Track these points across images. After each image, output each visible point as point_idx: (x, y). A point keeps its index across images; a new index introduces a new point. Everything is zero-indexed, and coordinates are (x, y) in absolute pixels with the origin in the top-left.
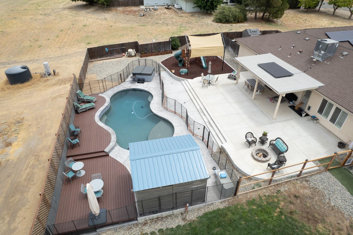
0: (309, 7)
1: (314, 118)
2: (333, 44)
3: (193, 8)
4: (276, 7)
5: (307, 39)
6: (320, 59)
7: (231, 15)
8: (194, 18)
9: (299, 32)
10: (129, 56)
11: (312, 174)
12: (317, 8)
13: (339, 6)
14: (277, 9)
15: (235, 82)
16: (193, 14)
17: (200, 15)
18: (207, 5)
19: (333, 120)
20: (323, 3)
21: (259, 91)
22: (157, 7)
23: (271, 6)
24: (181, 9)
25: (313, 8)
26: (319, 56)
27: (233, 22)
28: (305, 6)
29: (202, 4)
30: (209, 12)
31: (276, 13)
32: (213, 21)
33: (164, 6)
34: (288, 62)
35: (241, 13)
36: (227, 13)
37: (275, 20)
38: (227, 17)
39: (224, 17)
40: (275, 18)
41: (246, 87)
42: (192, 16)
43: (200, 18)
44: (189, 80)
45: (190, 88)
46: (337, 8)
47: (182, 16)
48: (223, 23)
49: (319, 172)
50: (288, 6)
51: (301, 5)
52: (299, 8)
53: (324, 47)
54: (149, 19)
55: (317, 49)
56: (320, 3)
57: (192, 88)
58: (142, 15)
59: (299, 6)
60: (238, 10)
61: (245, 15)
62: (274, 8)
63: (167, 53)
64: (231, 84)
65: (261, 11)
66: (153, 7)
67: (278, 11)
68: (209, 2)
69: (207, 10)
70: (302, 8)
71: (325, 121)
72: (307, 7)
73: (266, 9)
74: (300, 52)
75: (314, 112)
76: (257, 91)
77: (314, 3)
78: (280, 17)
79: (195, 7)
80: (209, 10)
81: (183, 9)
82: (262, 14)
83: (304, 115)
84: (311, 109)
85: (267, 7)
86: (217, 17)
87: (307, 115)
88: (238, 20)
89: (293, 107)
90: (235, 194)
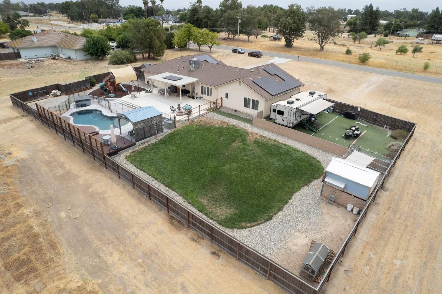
0: (182, 47)
1: (201, 98)
2: (197, 60)
3: (85, 55)
4: (157, 48)
5: (184, 61)
6: (194, 69)
7: (123, 57)
8: (89, 65)
9: (179, 58)
10: (55, 96)
11: (205, 114)
12: (187, 47)
13: (201, 45)
14: (158, 49)
15: (151, 94)
16: (86, 61)
17: (94, 61)
18: (98, 52)
19: (208, 95)
20: (190, 43)
21: (168, 94)
22: (43, 58)
23: (153, 47)
24: (70, 58)
25: (184, 47)
26: (193, 68)
27: (127, 62)
28: (178, 46)
29: (93, 51)
30: (101, 58)
31: (158, 52)
32: (109, 64)
33: (49, 57)
34: (178, 74)
35: (131, 55)
36: (120, 56)
37: (159, 58)
38: (121, 59)
39: (118, 59)
40: (159, 57)
41: (159, 94)
42: (86, 62)
43: (95, 63)
44: (120, 98)
45: (124, 102)
46: (200, 46)
47: (76, 64)
48: (119, 65)
49: (207, 113)
50: (166, 46)
51: (175, 45)
52: (174, 48)
53: (193, 62)
54: (41, 70)
55: (191, 64)
56: (188, 43)
57: (125, 101)
58: (30, 67)
59: (173, 46)
60: (127, 53)
61: (135, 57)
62: (156, 48)
63: (88, 89)
64: (149, 95)
65: (146, 52)
66: (37, 59)
67: (159, 51)
68: (100, 49)
69: (99, 56)
70: (176, 48)
71: (205, 96)
72: (180, 46)
73: (149, 50)
74: (183, 68)
75: (200, 95)
76: (167, 94)
77: (183, 43)
78: (163, 55)
79: (87, 55)
80: (101, 56)
81: (72, 58)
82: (147, 55)
83: (195, 98)
84: (198, 94)
85: (150, 48)
86: (113, 60)
87: (197, 98)
88: (131, 61)
89: (189, 97)
90: (175, 127)
